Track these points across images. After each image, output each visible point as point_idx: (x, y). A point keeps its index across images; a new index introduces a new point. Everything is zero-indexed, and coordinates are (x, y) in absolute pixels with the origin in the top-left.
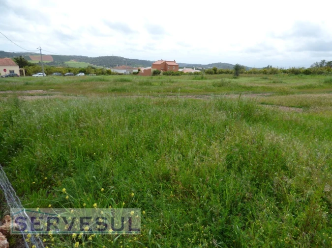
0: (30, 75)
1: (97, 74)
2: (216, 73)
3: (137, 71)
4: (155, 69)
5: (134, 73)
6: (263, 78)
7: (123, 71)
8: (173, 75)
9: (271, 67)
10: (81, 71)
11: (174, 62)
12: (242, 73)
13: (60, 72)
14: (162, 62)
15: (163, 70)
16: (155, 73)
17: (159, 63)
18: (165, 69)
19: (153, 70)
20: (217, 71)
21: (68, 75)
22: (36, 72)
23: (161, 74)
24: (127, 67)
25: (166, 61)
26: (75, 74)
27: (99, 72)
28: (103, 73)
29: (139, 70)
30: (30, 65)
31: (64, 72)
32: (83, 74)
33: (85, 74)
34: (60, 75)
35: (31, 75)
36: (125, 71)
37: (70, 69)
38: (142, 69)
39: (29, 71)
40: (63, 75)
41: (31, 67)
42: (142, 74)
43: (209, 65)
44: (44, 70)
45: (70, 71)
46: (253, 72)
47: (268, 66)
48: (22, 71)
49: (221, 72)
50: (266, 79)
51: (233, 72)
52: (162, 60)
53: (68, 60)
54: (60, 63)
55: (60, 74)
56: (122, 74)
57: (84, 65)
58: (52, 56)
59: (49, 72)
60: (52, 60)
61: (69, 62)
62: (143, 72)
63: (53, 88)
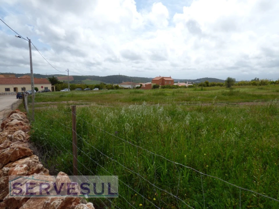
0: (59, 90)
1: (109, 89)
2: (208, 86)
3: (139, 86)
4: (155, 84)
5: (137, 88)
7: (127, 86)
8: (170, 88)
9: (258, 79)
10: (96, 87)
11: (170, 78)
12: (233, 85)
13: (80, 88)
14: (160, 78)
15: (161, 84)
16: (155, 87)
17: (158, 79)
18: (163, 84)
19: (153, 84)
20: (210, 84)
21: (87, 90)
22: (63, 88)
23: (160, 88)
24: (132, 83)
25: (163, 77)
26: (91, 89)
27: (109, 87)
28: (112, 88)
29: (141, 85)
30: (59, 83)
32: (98, 89)
34: (81, 90)
36: (130, 86)
37: (87, 85)
38: (144, 84)
39: (58, 87)
40: (83, 89)
41: (59, 85)
42: (144, 88)
43: (198, 80)
44: (69, 87)
45: (87, 87)
46: (243, 84)
47: (255, 79)
48: (54, 87)
49: (213, 85)
51: (224, 84)
52: (160, 77)
53: (85, 79)
54: (78, 82)
55: (80, 89)
56: (127, 88)
57: (98, 83)
58: (73, 76)
59: (72, 88)
60: (73, 80)
61: (85, 81)
62: (144, 86)
63: (81, 100)
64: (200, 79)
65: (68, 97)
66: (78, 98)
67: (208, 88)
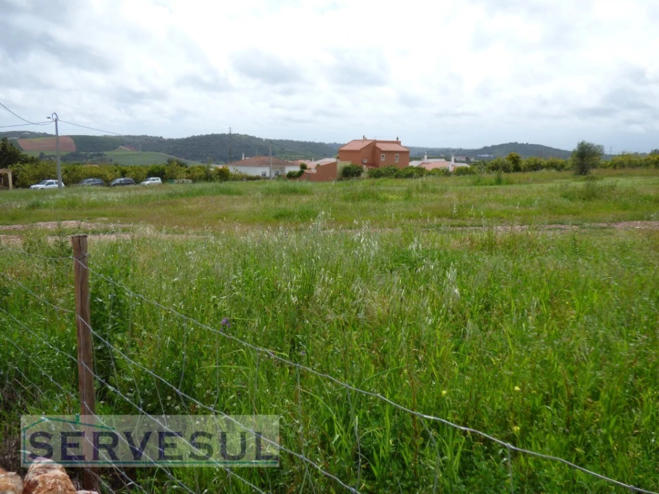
0: (25, 186)
1: (195, 180)
2: (517, 169)
3: (297, 169)
4: (348, 164)
5: (291, 176)
7: (258, 171)
8: (397, 177)
10: (152, 174)
11: (398, 143)
12: (594, 166)
13: (99, 176)
14: (366, 144)
15: (367, 164)
16: (348, 174)
17: (358, 147)
18: (374, 163)
19: (341, 165)
20: (523, 162)
21: (121, 184)
22: (40, 178)
23: (363, 175)
24: (271, 159)
25: (375, 142)
26: (137, 181)
27: (197, 174)
28: (208, 178)
29: (304, 167)
30: (26, 161)
31: (109, 176)
32: (159, 181)
33: (164, 179)
34: (101, 184)
35: (28, 187)
36: (267, 171)
37: (123, 168)
38: (312, 165)
39: (22, 176)
40: (107, 183)
41: (27, 167)
42: (311, 177)
43: (486, 150)
44: (60, 174)
45: (123, 174)
46: (627, 164)
48: (7, 174)
49: (536, 167)
51: (569, 165)
52: (365, 139)
53: (114, 149)
54: (92, 156)
55: (98, 181)
56: (257, 178)
57: (159, 160)
59: (72, 179)
60: (74, 149)
61: (115, 153)
62: (314, 171)
63: (104, 216)
64: (494, 148)
65: (56, 207)
66: (94, 211)
67: (519, 175)
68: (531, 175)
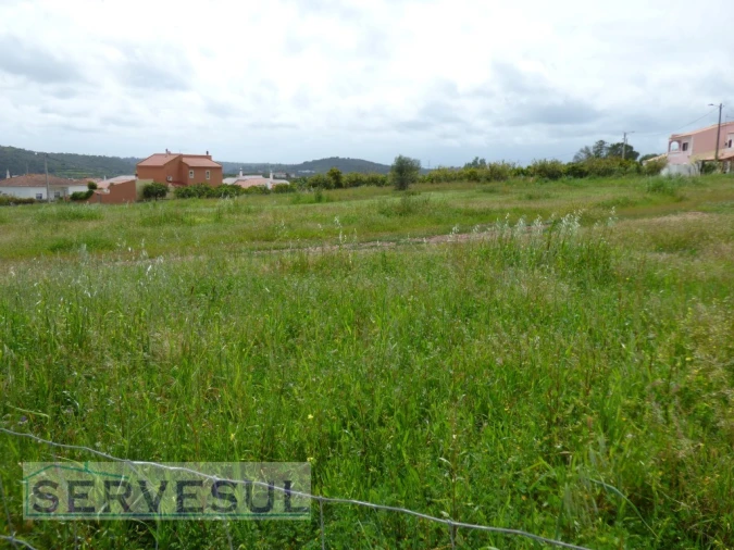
2: (339, 185)
3: (85, 189)
4: (149, 182)
5: (76, 198)
6: (484, 191)
7: (32, 193)
8: (208, 197)
9: (483, 162)
11: (208, 157)
12: (414, 182)
14: (170, 158)
15: (173, 182)
16: (150, 194)
17: (160, 162)
18: (181, 180)
19: (141, 183)
20: (345, 177)
23: (168, 195)
24: (49, 177)
25: (181, 156)
29: (92, 187)
36: (43, 192)
38: (103, 184)
42: (103, 199)
43: (306, 165)
46: (443, 178)
47: (475, 163)
49: (356, 183)
50: (491, 191)
51: (389, 180)
52: (169, 153)
56: (31, 201)
62: (107, 191)
64: (315, 163)
67: (339, 191)
68: (351, 191)
